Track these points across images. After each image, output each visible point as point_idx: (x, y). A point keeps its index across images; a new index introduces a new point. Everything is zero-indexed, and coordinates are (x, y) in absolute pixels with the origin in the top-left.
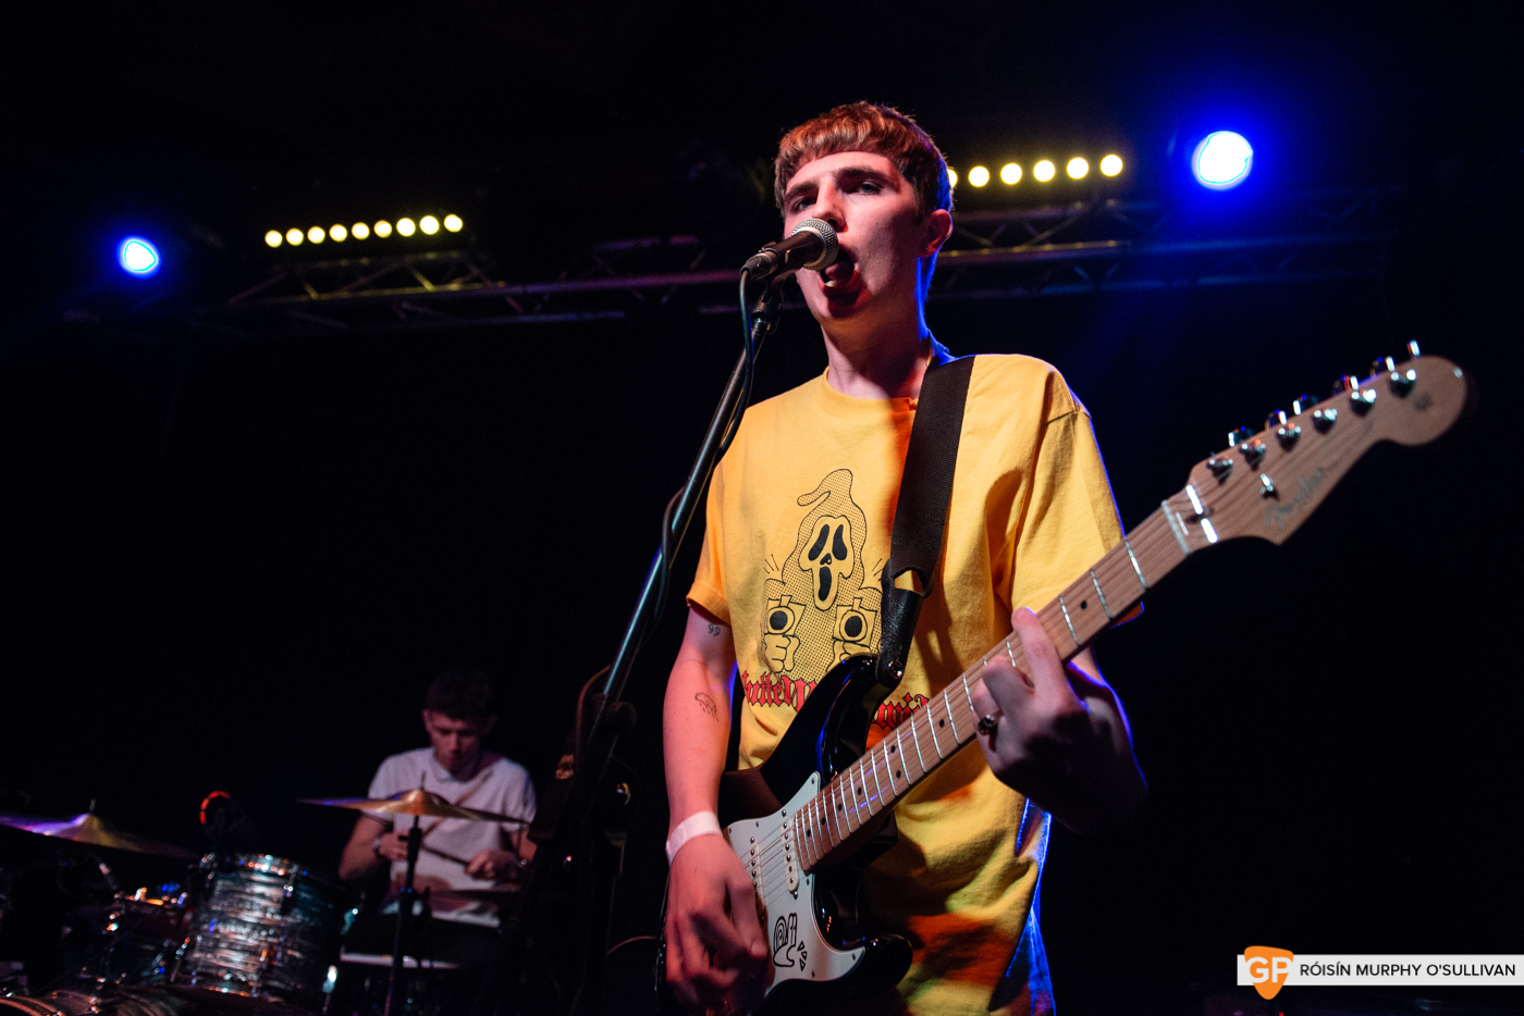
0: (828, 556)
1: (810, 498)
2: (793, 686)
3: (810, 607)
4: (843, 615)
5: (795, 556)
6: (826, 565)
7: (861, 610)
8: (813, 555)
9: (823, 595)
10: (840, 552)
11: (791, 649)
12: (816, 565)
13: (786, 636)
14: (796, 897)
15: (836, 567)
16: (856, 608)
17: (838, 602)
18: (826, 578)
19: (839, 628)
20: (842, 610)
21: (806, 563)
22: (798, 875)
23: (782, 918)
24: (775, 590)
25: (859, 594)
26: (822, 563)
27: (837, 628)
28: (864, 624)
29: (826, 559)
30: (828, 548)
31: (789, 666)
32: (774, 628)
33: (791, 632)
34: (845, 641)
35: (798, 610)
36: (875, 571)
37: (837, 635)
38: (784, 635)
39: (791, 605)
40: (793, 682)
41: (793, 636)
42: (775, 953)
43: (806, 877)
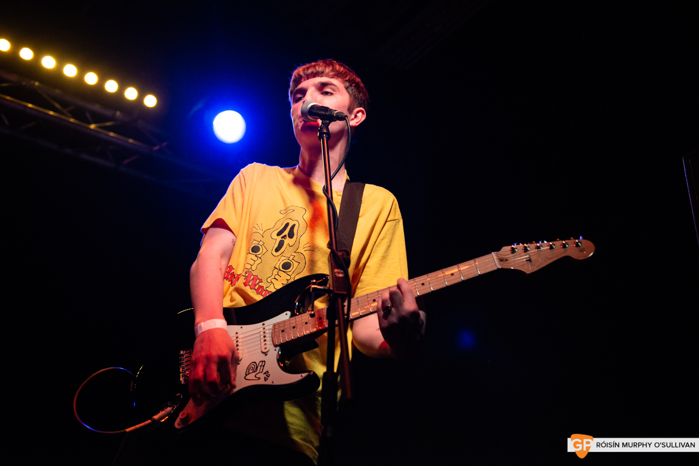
0: (285, 236)
1: (285, 212)
2: (252, 277)
3: (269, 252)
4: (283, 260)
5: (271, 231)
6: (283, 239)
7: (293, 261)
8: (278, 234)
9: (277, 250)
10: (291, 235)
11: (257, 262)
12: (279, 238)
13: (257, 257)
14: (266, 355)
15: (287, 241)
16: (290, 259)
17: (283, 254)
18: (281, 244)
19: (279, 265)
20: (283, 258)
21: (274, 235)
22: (270, 346)
24: (258, 237)
25: (294, 254)
26: (282, 238)
27: (278, 264)
28: (292, 266)
29: (284, 237)
30: (286, 232)
31: (254, 268)
32: (252, 251)
33: (259, 256)
34: (280, 270)
36: (304, 247)
37: (278, 267)
38: (256, 256)
39: (263, 246)
40: (253, 275)
41: (260, 258)
42: (246, 375)
43: (275, 348)
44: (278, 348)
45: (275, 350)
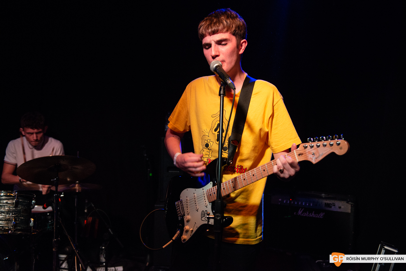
0: (219, 131)
1: (215, 116)
3: (215, 143)
5: (211, 130)
8: (216, 130)
9: (218, 140)
11: (210, 153)
12: (216, 133)
14: (207, 207)
16: (226, 144)
18: (218, 136)
21: (214, 132)
22: (207, 202)
23: (203, 211)
24: (207, 138)
26: (218, 133)
31: (210, 156)
32: (206, 147)
33: (210, 149)
35: (212, 143)
38: (208, 149)
39: (210, 142)
42: (202, 218)
43: (209, 204)
44: (211, 204)
45: (210, 205)
